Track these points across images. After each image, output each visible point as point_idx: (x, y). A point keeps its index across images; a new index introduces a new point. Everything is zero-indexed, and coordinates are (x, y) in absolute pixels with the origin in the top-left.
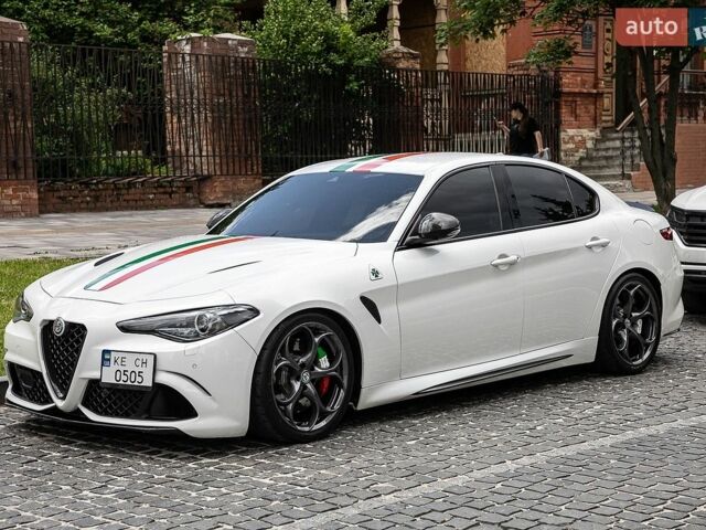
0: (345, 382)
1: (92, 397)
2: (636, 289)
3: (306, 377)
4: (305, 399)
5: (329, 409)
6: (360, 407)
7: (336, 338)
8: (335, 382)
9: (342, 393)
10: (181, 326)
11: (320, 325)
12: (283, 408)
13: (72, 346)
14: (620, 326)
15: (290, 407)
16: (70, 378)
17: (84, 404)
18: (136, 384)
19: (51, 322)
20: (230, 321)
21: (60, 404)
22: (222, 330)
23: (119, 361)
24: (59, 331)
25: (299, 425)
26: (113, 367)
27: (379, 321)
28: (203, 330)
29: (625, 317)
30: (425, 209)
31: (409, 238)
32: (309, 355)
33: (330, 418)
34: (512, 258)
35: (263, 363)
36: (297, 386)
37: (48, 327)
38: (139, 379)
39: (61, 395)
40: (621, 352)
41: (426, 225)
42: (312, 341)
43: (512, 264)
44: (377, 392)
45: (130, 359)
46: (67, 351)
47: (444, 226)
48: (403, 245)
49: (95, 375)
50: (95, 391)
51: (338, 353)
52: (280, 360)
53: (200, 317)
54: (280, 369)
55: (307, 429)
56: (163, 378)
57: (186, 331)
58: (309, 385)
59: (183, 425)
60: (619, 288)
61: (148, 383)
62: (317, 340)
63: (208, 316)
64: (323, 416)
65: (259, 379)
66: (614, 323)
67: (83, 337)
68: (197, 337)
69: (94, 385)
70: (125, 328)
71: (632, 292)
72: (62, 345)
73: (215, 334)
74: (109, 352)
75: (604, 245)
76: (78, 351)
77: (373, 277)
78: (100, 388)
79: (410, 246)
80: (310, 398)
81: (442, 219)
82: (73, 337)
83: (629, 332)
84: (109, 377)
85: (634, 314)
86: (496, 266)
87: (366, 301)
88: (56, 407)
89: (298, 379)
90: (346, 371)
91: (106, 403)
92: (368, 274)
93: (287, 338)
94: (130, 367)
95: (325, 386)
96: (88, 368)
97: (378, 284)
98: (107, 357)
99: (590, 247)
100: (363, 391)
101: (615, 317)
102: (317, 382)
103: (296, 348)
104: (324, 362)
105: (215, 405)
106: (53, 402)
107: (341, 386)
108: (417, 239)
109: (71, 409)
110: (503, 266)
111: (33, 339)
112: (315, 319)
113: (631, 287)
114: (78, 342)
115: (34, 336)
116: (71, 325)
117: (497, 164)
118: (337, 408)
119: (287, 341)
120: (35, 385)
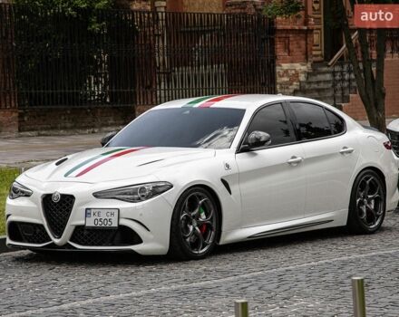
0: (214, 225)
1: (77, 236)
2: (370, 181)
3: (195, 223)
5: (206, 242)
6: (221, 243)
7: (209, 202)
8: (209, 227)
9: (213, 233)
10: (130, 194)
12: (184, 240)
14: (362, 203)
17: (71, 240)
18: (108, 226)
19: (51, 195)
21: (57, 241)
23: (96, 214)
25: (193, 250)
26: (93, 218)
27: (230, 193)
28: (143, 196)
29: (364, 198)
30: (249, 130)
31: (242, 146)
32: (197, 210)
33: (207, 247)
34: (299, 158)
35: (175, 214)
36: (191, 228)
37: (47, 198)
38: (109, 223)
39: (57, 237)
40: (363, 220)
43: (298, 162)
44: (229, 235)
47: (263, 139)
49: (82, 222)
50: (80, 233)
51: (210, 212)
52: (183, 213)
53: (141, 188)
55: (197, 252)
56: (124, 222)
58: (197, 228)
59: (135, 248)
60: (360, 179)
61: (115, 224)
62: (200, 202)
63: (146, 188)
64: (204, 246)
65: (173, 222)
66: (358, 201)
67: (73, 202)
68: (139, 200)
69: (79, 229)
70: (99, 196)
71: (368, 182)
72: (58, 208)
73: (151, 198)
74: (90, 209)
75: (350, 152)
76: (69, 211)
77: (227, 168)
78: (84, 230)
79: (242, 151)
81: (263, 135)
83: (367, 207)
84: (90, 223)
86: (290, 163)
87: (224, 182)
88: (53, 243)
90: (214, 223)
91: (86, 239)
92: (223, 167)
93: (186, 200)
94: (103, 216)
95: (206, 228)
96: (76, 219)
97: (229, 172)
99: (342, 153)
100: (223, 234)
102: (200, 226)
105: (151, 236)
106: (51, 241)
108: (247, 147)
109: (64, 243)
110: (294, 164)
111: (35, 206)
112: (200, 191)
113: (367, 179)
114: (68, 205)
115: (36, 204)
116: (63, 196)
117: (285, 102)
118: (210, 241)
119: (186, 202)
120: (35, 233)
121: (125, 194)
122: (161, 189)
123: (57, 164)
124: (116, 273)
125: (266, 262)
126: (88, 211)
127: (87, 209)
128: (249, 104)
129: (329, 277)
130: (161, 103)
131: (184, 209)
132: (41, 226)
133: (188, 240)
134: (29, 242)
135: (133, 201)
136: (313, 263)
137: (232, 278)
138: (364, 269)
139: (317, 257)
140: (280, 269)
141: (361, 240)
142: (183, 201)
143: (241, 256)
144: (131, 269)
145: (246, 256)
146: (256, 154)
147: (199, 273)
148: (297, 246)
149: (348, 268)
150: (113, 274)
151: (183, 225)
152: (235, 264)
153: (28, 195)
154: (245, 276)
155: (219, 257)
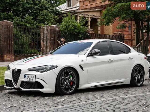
0: (76, 83)
1: (22, 85)
3: (67, 81)
4: (67, 86)
5: (72, 88)
6: (79, 89)
7: (74, 73)
8: (74, 83)
9: (75, 85)
10: (41, 69)
11: (70, 70)
12: (62, 87)
13: (18, 74)
14: (135, 76)
15: (64, 87)
16: (17, 81)
17: (20, 86)
18: (31, 81)
19: (14, 69)
20: (51, 68)
22: (50, 70)
23: (28, 77)
24: (15, 71)
25: (66, 91)
26: (27, 78)
27: (83, 71)
28: (46, 70)
29: (136, 75)
31: (90, 54)
32: (68, 77)
33: (72, 90)
34: (112, 60)
35: (58, 77)
37: (13, 71)
38: (32, 80)
39: (16, 85)
40: (136, 82)
41: (93, 52)
42: (69, 74)
44: (82, 86)
45: (30, 76)
46: (17, 75)
47: (97, 52)
48: (88, 56)
49: (23, 80)
50: (23, 84)
51: (74, 77)
52: (62, 77)
53: (45, 67)
54: (62, 79)
55: (67, 92)
56: (37, 80)
57: (42, 71)
59: (41, 90)
60: (135, 68)
61: (34, 81)
62: (70, 73)
63: (47, 67)
64: (71, 90)
65: (57, 81)
67: (21, 72)
68: (44, 71)
69: (23, 82)
70: (30, 70)
71: (138, 69)
72: (16, 74)
73: (48, 71)
74: (26, 75)
75: (132, 59)
76: (19, 75)
77: (82, 61)
78: (24, 83)
79: (90, 56)
80: (68, 86)
82: (18, 72)
83: (137, 78)
84: (26, 80)
85: (138, 74)
86: (108, 61)
87: (80, 66)
91: (25, 86)
92: (81, 61)
93: (64, 72)
94: (30, 78)
95: (72, 83)
96: (21, 78)
97: (83, 63)
98: (25, 76)
99: (129, 59)
100: (80, 85)
101: (134, 74)
102: (70, 82)
103: (65, 75)
105: (48, 86)
106: (14, 86)
107: (75, 84)
108: (92, 55)
109: (18, 87)
110: (110, 61)
115: (10, 73)
116: (18, 70)
118: (74, 88)
134: (9, 87)
137: (68, 106)
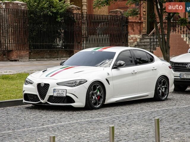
0: (103, 97)
2: (163, 81)
7: (101, 87)
9: (102, 99)
10: (71, 84)
14: (160, 89)
17: (48, 101)
18: (62, 96)
19: (40, 84)
20: (81, 83)
21: (42, 101)
23: (58, 91)
25: (94, 106)
26: (56, 93)
27: (109, 84)
29: (161, 87)
30: (117, 60)
31: (114, 66)
32: (96, 91)
34: (136, 72)
35: (88, 92)
36: (94, 97)
40: (160, 95)
42: (97, 88)
43: (135, 73)
44: (109, 100)
45: (60, 91)
47: (122, 64)
48: (113, 68)
50: (51, 98)
51: (101, 91)
52: (91, 92)
53: (75, 82)
55: (96, 107)
58: (96, 97)
59: (72, 104)
60: (159, 80)
61: (65, 95)
63: (77, 82)
64: (99, 104)
66: (158, 88)
68: (74, 86)
70: (58, 84)
71: (162, 81)
72: (43, 89)
73: (78, 85)
75: (156, 69)
76: (47, 90)
78: (53, 97)
80: (96, 100)
81: (122, 62)
83: (162, 91)
85: (163, 87)
86: (132, 73)
87: (106, 79)
88: (41, 102)
89: (94, 96)
90: (103, 95)
91: (54, 100)
95: (99, 97)
96: (50, 93)
97: (109, 76)
99: (153, 70)
100: (106, 100)
101: (159, 87)
104: (99, 93)
105: (79, 100)
108: (116, 67)
109: (45, 102)
110: (134, 73)
111: (34, 88)
112: (97, 83)
113: (162, 80)
114: (47, 88)
115: (35, 87)
116: (45, 84)
117: (131, 50)
118: (101, 103)
119: (92, 87)
120: (34, 98)
121: (69, 84)
122: (83, 82)
123: (43, 72)
124: (65, 114)
125: (122, 111)
126: (55, 90)
127: (54, 89)
128: (117, 50)
129: (146, 117)
130: (84, 49)
131: (91, 90)
132: (36, 95)
133: (93, 102)
134: (32, 101)
135: (72, 86)
136: (140, 112)
137: (109, 117)
138: (160, 114)
139: (142, 109)
140: (127, 114)
141: (159, 103)
142: (91, 87)
143: (113, 108)
144: (71, 113)
145: (115, 108)
146: (119, 70)
147: (97, 115)
148: (134, 105)
149: (154, 114)
150: (63, 114)
151: (91, 96)
152: (110, 111)
153: (32, 84)
154: (114, 116)
155: (104, 109)
